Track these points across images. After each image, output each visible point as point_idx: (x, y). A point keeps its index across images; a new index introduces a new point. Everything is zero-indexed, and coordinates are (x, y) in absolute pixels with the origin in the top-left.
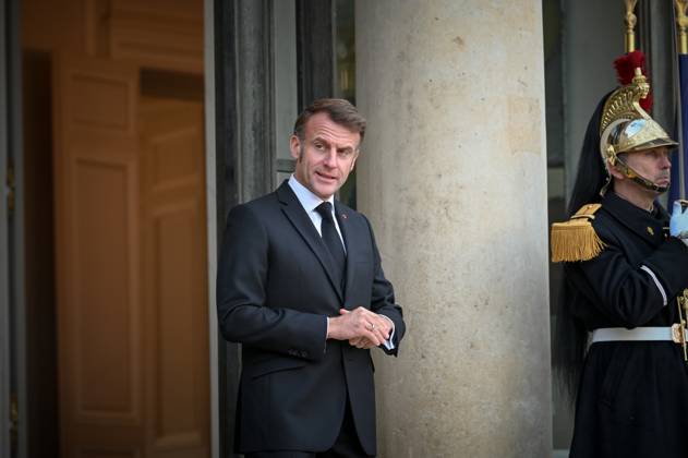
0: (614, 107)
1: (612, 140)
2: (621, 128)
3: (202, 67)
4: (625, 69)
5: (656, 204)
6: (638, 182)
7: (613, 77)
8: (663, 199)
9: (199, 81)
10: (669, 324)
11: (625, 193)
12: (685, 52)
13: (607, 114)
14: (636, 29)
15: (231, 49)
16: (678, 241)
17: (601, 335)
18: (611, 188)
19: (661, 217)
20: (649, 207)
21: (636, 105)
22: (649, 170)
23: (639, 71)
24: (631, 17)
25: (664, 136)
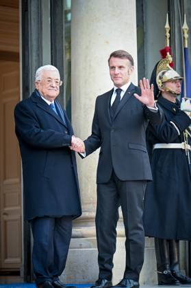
0: (160, 66)
1: (160, 78)
2: (163, 73)
5: (177, 100)
6: (170, 92)
8: (179, 98)
10: (181, 142)
13: (158, 69)
17: (157, 146)
18: (161, 94)
19: (178, 104)
20: (174, 101)
21: (168, 65)
22: (173, 87)
23: (168, 53)
24: (168, 35)
25: (178, 75)
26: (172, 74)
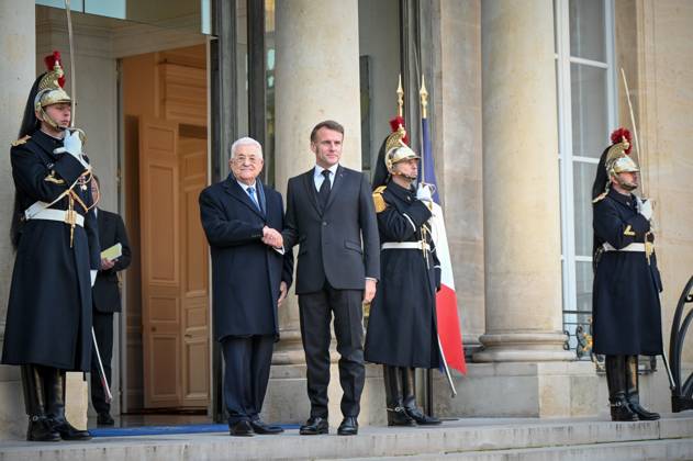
0: (391, 142)
1: (390, 157)
2: (394, 151)
3: (206, 122)
4: (395, 125)
5: (412, 186)
6: (403, 176)
7: (390, 128)
8: (414, 183)
9: (205, 129)
10: (416, 240)
11: (397, 181)
12: (425, 116)
13: (388, 145)
14: (403, 107)
15: (218, 114)
16: (420, 201)
17: (387, 246)
18: (391, 178)
19: (414, 191)
20: (409, 188)
21: (400, 141)
22: (407, 170)
23: (401, 125)
24: (401, 101)
25: (413, 154)
26: (405, 152)
